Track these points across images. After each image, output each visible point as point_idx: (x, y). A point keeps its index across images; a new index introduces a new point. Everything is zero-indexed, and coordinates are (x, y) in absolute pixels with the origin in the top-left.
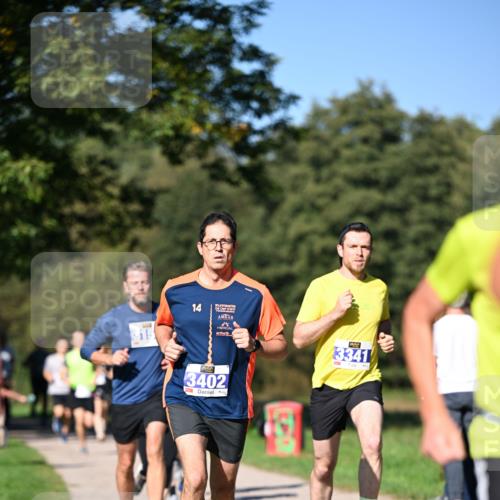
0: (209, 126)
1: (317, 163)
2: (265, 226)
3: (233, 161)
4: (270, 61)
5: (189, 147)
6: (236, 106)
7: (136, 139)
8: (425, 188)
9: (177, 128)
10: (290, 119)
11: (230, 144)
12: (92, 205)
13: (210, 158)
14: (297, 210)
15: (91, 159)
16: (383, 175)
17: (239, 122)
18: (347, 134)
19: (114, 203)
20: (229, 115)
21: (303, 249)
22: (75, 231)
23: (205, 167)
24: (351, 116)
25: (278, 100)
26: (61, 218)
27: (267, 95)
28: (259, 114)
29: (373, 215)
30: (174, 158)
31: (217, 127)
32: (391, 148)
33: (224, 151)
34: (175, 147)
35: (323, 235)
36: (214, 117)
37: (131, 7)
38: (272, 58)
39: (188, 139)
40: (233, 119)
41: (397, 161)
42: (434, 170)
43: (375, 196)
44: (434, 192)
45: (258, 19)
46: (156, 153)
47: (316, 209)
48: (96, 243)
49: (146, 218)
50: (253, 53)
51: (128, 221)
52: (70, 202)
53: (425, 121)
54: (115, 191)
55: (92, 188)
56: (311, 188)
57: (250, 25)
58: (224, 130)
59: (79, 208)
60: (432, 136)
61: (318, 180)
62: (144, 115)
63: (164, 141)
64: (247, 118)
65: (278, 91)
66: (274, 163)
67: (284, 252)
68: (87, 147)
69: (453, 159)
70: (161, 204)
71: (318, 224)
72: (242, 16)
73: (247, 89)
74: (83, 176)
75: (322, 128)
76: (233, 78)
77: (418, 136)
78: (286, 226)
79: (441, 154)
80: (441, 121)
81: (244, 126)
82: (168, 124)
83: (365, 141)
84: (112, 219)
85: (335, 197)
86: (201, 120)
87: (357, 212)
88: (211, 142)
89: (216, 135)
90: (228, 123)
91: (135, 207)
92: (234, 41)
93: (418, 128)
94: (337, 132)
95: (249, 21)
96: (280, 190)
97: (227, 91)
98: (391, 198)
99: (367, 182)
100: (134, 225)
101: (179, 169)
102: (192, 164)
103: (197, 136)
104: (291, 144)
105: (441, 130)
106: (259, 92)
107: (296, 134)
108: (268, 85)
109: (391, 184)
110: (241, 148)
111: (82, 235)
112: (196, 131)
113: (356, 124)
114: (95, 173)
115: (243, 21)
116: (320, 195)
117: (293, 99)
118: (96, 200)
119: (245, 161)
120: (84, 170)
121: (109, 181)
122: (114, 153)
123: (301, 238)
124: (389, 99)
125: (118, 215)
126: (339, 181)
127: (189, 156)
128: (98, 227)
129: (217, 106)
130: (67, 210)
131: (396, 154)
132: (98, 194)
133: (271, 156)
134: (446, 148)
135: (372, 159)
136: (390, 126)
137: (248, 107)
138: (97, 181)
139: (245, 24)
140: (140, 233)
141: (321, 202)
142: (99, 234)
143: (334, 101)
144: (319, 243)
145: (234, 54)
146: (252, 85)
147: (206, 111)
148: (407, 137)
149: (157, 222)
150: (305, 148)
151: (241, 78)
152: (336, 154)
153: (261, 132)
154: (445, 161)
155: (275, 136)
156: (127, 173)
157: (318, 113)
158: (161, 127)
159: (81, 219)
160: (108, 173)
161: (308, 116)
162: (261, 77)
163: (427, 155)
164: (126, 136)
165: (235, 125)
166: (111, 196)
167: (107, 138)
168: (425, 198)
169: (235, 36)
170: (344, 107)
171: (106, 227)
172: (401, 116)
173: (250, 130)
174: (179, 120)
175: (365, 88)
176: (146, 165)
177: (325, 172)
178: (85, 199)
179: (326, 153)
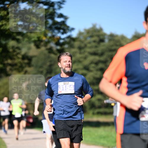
0: (48, 37)
1: (80, 48)
3: (55, 48)
4: (66, 18)
5: (42, 44)
6: (56, 31)
7: (27, 41)
9: (39, 38)
10: (72, 35)
11: (54, 42)
12: (13, 61)
13: (48, 46)
15: (13, 47)
16: (100, 52)
18: (89, 39)
19: (20, 60)
22: (8, 68)
23: (47, 49)
24: (90, 34)
25: (68, 30)
26: (4, 64)
27: (65, 28)
28: (63, 33)
29: (97, 63)
30: (38, 47)
31: (50, 37)
32: (102, 44)
33: (52, 45)
34: (38, 43)
35: (82, 69)
36: (49, 35)
37: (25, 2)
39: (42, 41)
40: (55, 35)
41: (103, 48)
42: (115, 50)
43: (97, 58)
45: (62, 6)
46: (32, 45)
47: (79, 62)
48: (14, 72)
49: (29, 65)
50: (61, 16)
51: (24, 65)
52: (7, 60)
53: (112, 36)
54: (20, 56)
55: (13, 55)
56: (78, 56)
57: (60, 7)
58: (52, 38)
59: (9, 61)
60: (114, 40)
61: (80, 53)
62: (29, 34)
63: (35, 42)
65: (68, 27)
66: (67, 48)
68: (12, 43)
70: (34, 61)
71: (80, 66)
73: (59, 26)
75: (82, 38)
76: (55, 23)
77: (110, 40)
80: (117, 36)
81: (58, 38)
82: (36, 36)
83: (94, 41)
84: (19, 65)
85: (85, 58)
86: (45, 35)
87: (92, 63)
88: (48, 42)
89: (50, 40)
90: (53, 36)
91: (26, 61)
93: (110, 38)
94: (86, 39)
95: (60, 6)
97: (53, 27)
98: (102, 58)
99: (95, 54)
100: (25, 67)
101: (39, 50)
102: (43, 48)
104: (72, 42)
105: (116, 38)
106: (63, 27)
107: (74, 40)
108: (65, 25)
109: (102, 54)
110: (58, 44)
111: (11, 70)
112: (44, 39)
113: (92, 36)
114: (14, 51)
115: (58, 6)
116: (81, 58)
117: (73, 29)
118: (14, 59)
119: (59, 47)
120: (11, 50)
121: (18, 53)
122: (20, 45)
124: (101, 29)
125: (21, 64)
127: (42, 46)
128: (15, 67)
129: (51, 31)
130: (6, 62)
131: (104, 46)
132: (15, 57)
133: (66, 46)
134: (118, 44)
135: (96, 47)
136: (102, 37)
137: (59, 32)
138: (15, 53)
140: (28, 69)
141: (81, 60)
142: (15, 69)
143: (85, 30)
144: (81, 72)
145: (55, 16)
146: (61, 25)
147: (47, 33)
148: (107, 41)
149: (33, 66)
150: (76, 44)
151: (57, 23)
152: (86, 46)
153: (64, 39)
155: (67, 40)
156: (24, 51)
157: (80, 34)
158: (34, 37)
159: (10, 65)
160: (18, 51)
161: (78, 34)
162: (63, 23)
163: (112, 46)
164: (23, 40)
165: (56, 37)
166: (19, 58)
167: (18, 41)
169: (56, 11)
170: (88, 31)
171: (17, 67)
172: (105, 34)
173: (60, 38)
174: (39, 35)
175: (94, 26)
176: (29, 49)
177: (82, 51)
178: (11, 59)
179: (83, 45)
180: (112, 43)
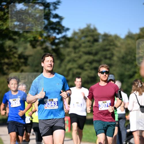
0: (44, 37)
1: (75, 48)
2: (60, 66)
3: (51, 47)
4: (61, 18)
5: (38, 43)
6: (52, 31)
7: (23, 41)
8: (106, 55)
9: (35, 38)
10: (67, 35)
11: (49, 42)
12: (10, 60)
13: (44, 46)
14: (69, 61)
15: (10, 47)
16: (94, 51)
17: (52, 36)
18: (83, 39)
19: (16, 59)
20: (49, 34)
21: (71, 73)
22: (5, 67)
23: (43, 49)
24: (84, 34)
25: (63, 29)
26: (1, 64)
27: (60, 28)
28: (58, 34)
29: (91, 63)
30: (34, 46)
31: (46, 37)
32: (96, 44)
33: (48, 44)
34: (34, 43)
35: (76, 68)
36: (45, 35)
37: (21, 3)
38: (62, 18)
39: (37, 41)
40: (51, 35)
41: (98, 47)
42: (109, 50)
43: (91, 57)
44: (108, 56)
45: (58, 6)
46: (28, 45)
47: (74, 61)
48: (11, 71)
49: (25, 64)
50: (56, 16)
51: (20, 64)
52: (4, 59)
53: (106, 36)
54: (16, 56)
55: (10, 55)
56: (73, 55)
57: (55, 8)
58: (48, 38)
59: (6, 61)
60: (108, 40)
61: (75, 53)
62: (25, 34)
63: (31, 41)
64: (55, 35)
65: (63, 27)
66: (62, 48)
67: (65, 73)
68: (8, 43)
69: (114, 47)
70: (30, 60)
71: (75, 65)
72: (53, 5)
73: (54, 26)
74: (7, 51)
75: (76, 38)
76: (51, 23)
77: (104, 40)
78: (66, 66)
79: (110, 45)
80: (110, 36)
81: (54, 37)
82: (32, 36)
83: (89, 41)
84: (16, 64)
85: (80, 57)
86: (41, 35)
87: (86, 62)
88: (44, 42)
89: (46, 40)
90: (49, 36)
91: (22, 60)
92: (51, 13)
93: (104, 38)
94: (80, 39)
95: (55, 7)
96: (64, 55)
97: (49, 27)
98: (96, 58)
99: (89, 53)
100: (22, 66)
101: (35, 50)
102: (39, 48)
103: (40, 40)
104: (67, 42)
105: (110, 38)
106: (58, 27)
107: (69, 39)
108: (61, 25)
109: (96, 54)
110: (53, 43)
111: (7, 68)
112: (40, 38)
113: (86, 36)
114: (11, 51)
115: (53, 7)
116: (76, 57)
117: (68, 29)
118: (11, 58)
119: (54, 47)
120: (8, 50)
121: (15, 53)
122: (16, 45)
123: (70, 69)
124: (95, 29)
125: (18, 63)
126: (81, 53)
127: (38, 46)
128: (12, 66)
129: (46, 31)
130: (3, 61)
131: (98, 45)
132: (12, 57)
133: (61, 46)
134: (112, 43)
135: (90, 46)
136: (96, 37)
137: (55, 32)
138: (11, 53)
139: (54, 8)
141: (76, 59)
142: (12, 68)
143: (80, 30)
144: (75, 71)
145: (51, 17)
146: (56, 25)
147: (43, 33)
148: (101, 40)
149: (29, 65)
150: (71, 44)
151: (53, 23)
152: (80, 45)
153: (59, 39)
154: (111, 47)
155: (63, 40)
156: (20, 50)
157: (75, 34)
158: (30, 37)
159: (7, 64)
160: (14, 50)
161: (72, 34)
162: (59, 23)
163: (106, 45)
164: (20, 40)
165: (51, 37)
166: (15, 57)
167: (14, 40)
168: (106, 58)
169: (51, 11)
170: (82, 31)
171: (14, 66)
172: (99, 34)
174: (35, 35)
175: (89, 26)
176: (26, 48)
177: (77, 50)
178: (8, 58)
179: (77, 45)
180: (106, 43)
